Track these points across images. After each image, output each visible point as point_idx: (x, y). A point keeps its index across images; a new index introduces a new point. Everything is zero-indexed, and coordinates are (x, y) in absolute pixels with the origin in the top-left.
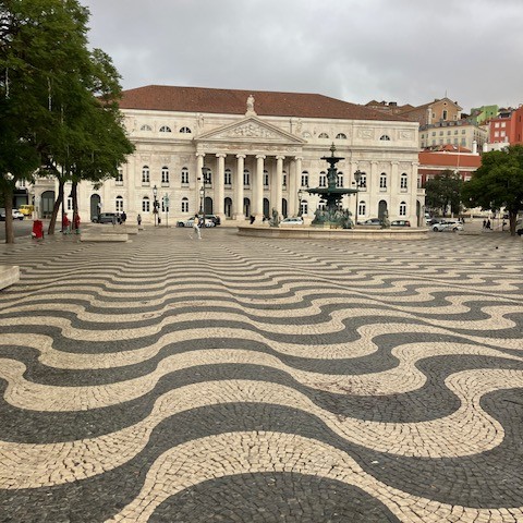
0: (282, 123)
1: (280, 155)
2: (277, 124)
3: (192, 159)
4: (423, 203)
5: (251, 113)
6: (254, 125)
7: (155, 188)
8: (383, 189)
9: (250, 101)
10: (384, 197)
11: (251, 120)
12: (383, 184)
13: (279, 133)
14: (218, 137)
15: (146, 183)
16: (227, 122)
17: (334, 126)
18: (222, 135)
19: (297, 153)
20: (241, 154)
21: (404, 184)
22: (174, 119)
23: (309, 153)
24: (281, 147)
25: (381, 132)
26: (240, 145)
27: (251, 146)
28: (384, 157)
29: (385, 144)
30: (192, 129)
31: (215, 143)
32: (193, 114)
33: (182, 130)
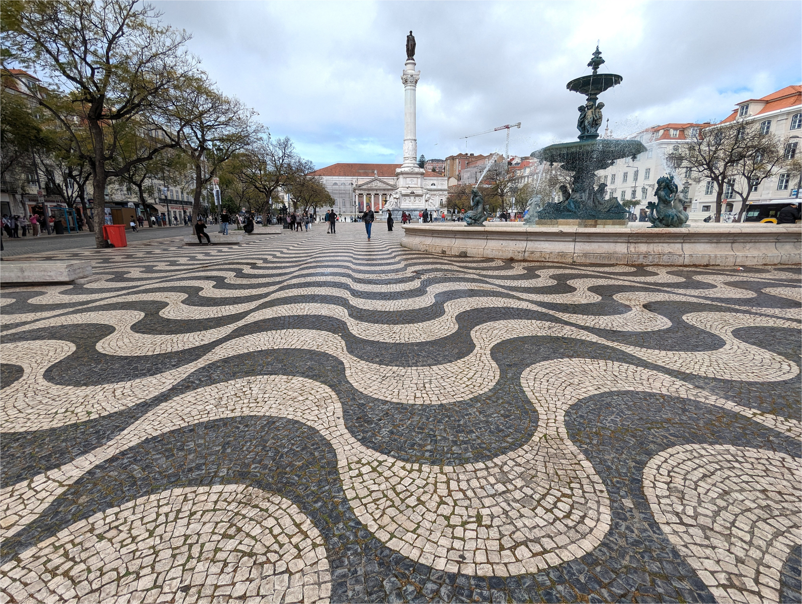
5: (376, 176)
6: (377, 181)
9: (376, 172)
11: (376, 179)
13: (388, 184)
16: (368, 180)
18: (365, 186)
20: (372, 193)
22: (347, 180)
24: (388, 190)
25: (432, 182)
26: (373, 190)
27: (377, 190)
28: (433, 193)
29: (433, 187)
30: (353, 183)
31: (362, 189)
32: (354, 177)
33: (350, 184)
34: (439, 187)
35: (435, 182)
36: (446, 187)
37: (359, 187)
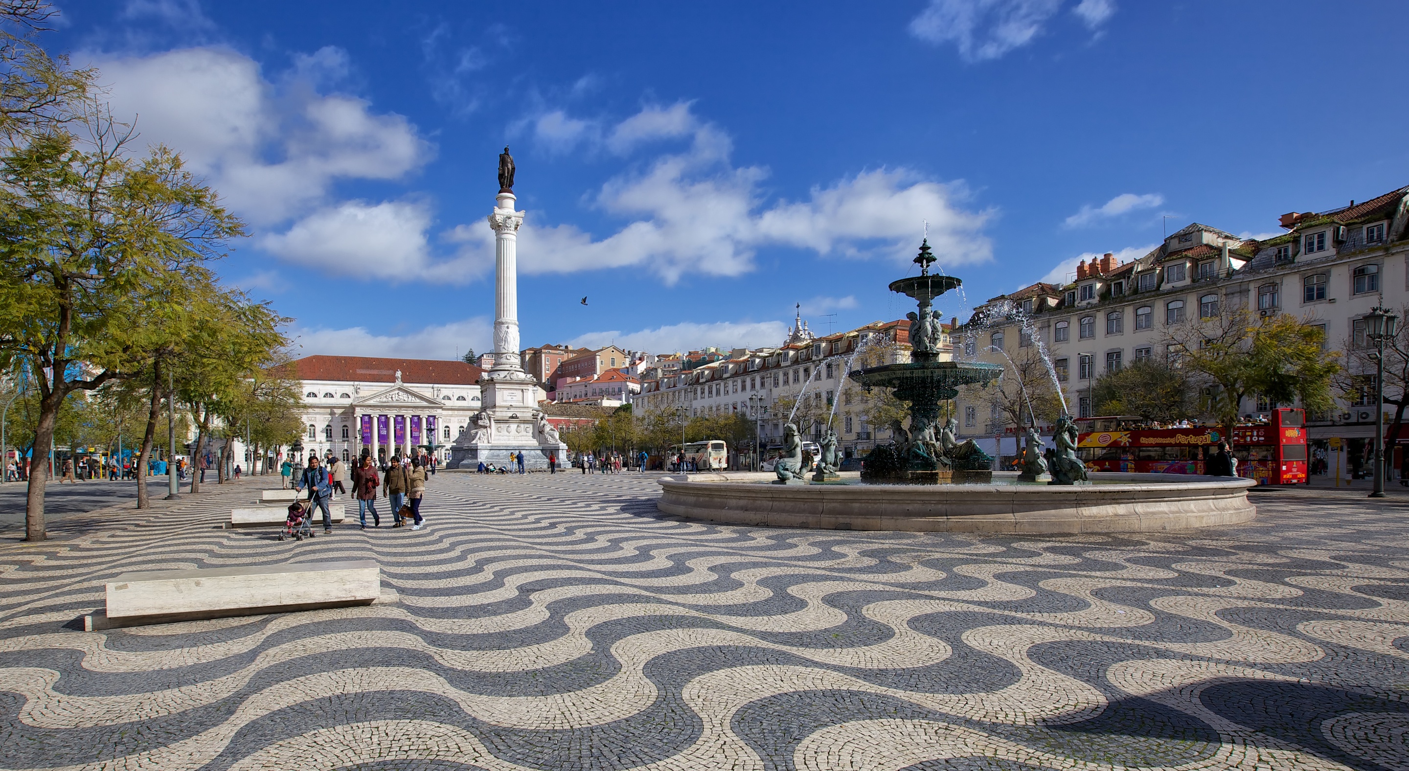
0: (426, 390)
1: (424, 414)
2: (422, 390)
3: (351, 418)
5: (399, 383)
7: (321, 443)
9: (399, 374)
11: (399, 387)
13: (422, 398)
14: (371, 402)
15: (312, 439)
16: (383, 389)
17: (469, 391)
18: (375, 400)
19: (438, 412)
20: (392, 414)
22: (335, 387)
23: (450, 412)
26: (392, 407)
27: (399, 408)
30: (350, 394)
31: (370, 406)
32: (352, 383)
33: (343, 396)
37: (363, 403)
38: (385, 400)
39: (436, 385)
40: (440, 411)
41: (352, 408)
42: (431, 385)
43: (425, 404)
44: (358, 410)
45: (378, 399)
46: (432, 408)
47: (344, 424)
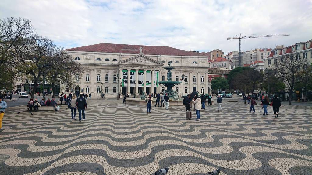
0: (154, 57)
1: (153, 69)
2: (152, 58)
3: (118, 71)
4: (210, 88)
5: (141, 53)
6: (142, 58)
8: (195, 83)
9: (141, 49)
10: (195, 86)
11: (141, 56)
12: (194, 80)
13: (152, 61)
14: (127, 63)
15: (98, 81)
16: (131, 57)
17: (174, 59)
18: (129, 62)
20: (137, 69)
21: (202, 80)
22: (111, 56)
24: (153, 66)
25: (193, 61)
26: (137, 66)
27: (141, 66)
28: (195, 70)
29: (195, 65)
30: (118, 60)
31: (127, 65)
32: (118, 54)
33: (114, 60)
34: (201, 65)
35: (196, 60)
36: (207, 65)
37: (123, 63)
38: (134, 61)
39: (158, 56)
40: (161, 68)
41: (118, 65)
42: (156, 56)
43: (154, 64)
44: (121, 66)
45: (131, 61)
46: (157, 66)
47: (115, 74)
